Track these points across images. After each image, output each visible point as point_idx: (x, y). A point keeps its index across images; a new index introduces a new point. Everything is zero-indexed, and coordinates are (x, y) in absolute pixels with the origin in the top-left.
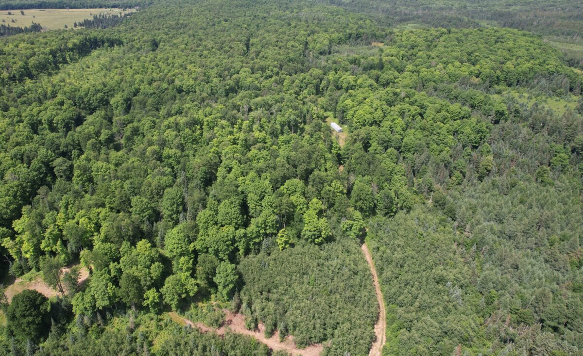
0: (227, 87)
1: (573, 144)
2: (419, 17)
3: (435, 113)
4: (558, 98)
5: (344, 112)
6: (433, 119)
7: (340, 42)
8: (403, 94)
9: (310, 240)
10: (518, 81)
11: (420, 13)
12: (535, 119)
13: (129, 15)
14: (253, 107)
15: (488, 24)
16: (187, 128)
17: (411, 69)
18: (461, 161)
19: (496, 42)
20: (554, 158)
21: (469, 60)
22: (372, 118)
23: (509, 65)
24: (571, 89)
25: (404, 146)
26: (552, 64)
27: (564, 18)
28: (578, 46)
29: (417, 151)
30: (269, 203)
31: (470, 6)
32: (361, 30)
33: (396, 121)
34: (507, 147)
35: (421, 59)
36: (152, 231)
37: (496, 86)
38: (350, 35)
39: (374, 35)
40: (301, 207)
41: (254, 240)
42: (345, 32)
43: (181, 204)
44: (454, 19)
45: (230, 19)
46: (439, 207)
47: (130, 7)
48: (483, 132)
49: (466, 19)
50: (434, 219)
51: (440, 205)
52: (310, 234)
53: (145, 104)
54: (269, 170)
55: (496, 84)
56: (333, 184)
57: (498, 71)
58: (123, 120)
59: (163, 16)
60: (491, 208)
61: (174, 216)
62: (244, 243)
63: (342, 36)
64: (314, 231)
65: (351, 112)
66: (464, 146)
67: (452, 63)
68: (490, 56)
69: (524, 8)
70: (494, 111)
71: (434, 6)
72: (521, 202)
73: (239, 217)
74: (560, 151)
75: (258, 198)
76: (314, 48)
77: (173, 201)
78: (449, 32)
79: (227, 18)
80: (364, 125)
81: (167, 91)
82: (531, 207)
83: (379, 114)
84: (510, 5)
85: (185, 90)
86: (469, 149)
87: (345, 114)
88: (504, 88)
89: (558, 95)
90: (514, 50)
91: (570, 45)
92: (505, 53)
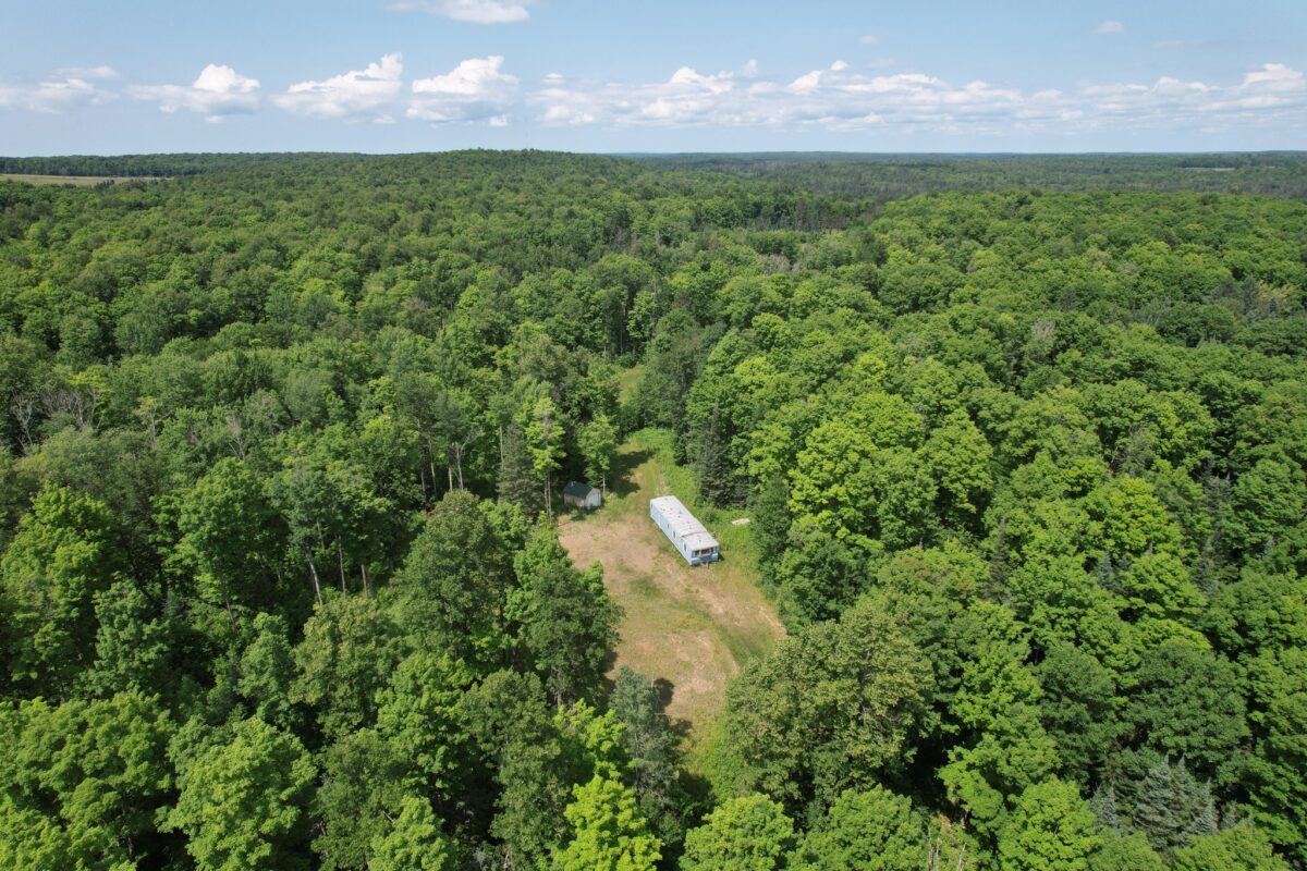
5: (728, 430)
22: (923, 475)
32: (788, 197)
38: (758, 206)
39: (823, 211)
83: (960, 448)
87: (736, 440)
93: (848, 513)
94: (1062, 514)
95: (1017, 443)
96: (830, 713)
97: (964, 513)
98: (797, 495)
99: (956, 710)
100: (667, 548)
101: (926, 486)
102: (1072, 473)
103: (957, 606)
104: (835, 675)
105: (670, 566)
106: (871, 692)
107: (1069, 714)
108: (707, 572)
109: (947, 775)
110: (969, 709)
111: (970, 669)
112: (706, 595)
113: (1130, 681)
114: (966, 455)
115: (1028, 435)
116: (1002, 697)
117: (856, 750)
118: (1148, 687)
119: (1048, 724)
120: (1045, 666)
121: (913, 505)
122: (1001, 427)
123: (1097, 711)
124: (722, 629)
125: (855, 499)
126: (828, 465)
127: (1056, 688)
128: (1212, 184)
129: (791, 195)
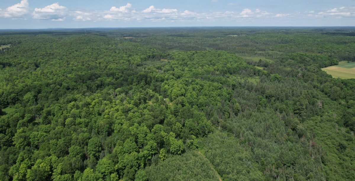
0: (96, 85)
1: (265, 95)
2: (177, 47)
3: (208, 87)
4: (251, 78)
5: (165, 91)
6: (208, 90)
7: (145, 59)
8: (190, 81)
9: (175, 153)
10: (234, 72)
11: (177, 45)
12: (248, 86)
13: (5, 49)
14: (118, 93)
15: (209, 49)
16: (84, 107)
17: (188, 69)
18: (227, 107)
19: (219, 56)
20: (261, 102)
21: (211, 64)
22: (180, 93)
23: (229, 65)
24: (255, 74)
25: (200, 104)
26: (245, 64)
27: (238, 46)
28: (248, 57)
29: (206, 105)
30: (151, 137)
31: (199, 42)
32: (154, 53)
33: (193, 93)
34: (242, 99)
35: (190, 65)
36: (83, 166)
37: (226, 75)
38: (150, 56)
39: (161, 56)
40: (166, 137)
41: (148, 158)
42: (147, 54)
43: (100, 147)
44: (195, 47)
45: (79, 50)
46: (224, 130)
47: (4, 45)
48: (230, 94)
49: (200, 47)
50: (225, 134)
51: (224, 128)
52: (176, 149)
53: (47, 98)
54: (144, 121)
55: (226, 73)
56: (176, 125)
57: (225, 68)
58: (37, 108)
59: (34, 49)
60: (246, 125)
61: (97, 154)
62: (143, 161)
63: (146, 57)
64: (177, 147)
65: (170, 91)
66: (225, 101)
67: (205, 66)
68: (220, 62)
69: (221, 42)
70: (231, 85)
71: (182, 41)
72: (257, 121)
73: (137, 147)
74: (262, 98)
75: (144, 136)
76: (133, 63)
77: (96, 145)
78: (196, 53)
79: (77, 50)
80: (178, 97)
81: (59, 90)
82: (261, 122)
83: (183, 91)
84: (215, 41)
85: (71, 88)
86: (227, 102)
88: (229, 75)
89: (251, 77)
90: (227, 59)
91: (245, 57)
92: (225, 60)
97: (183, 95)
115: (188, 89)
122: (186, 89)
126: (174, 93)
128: (231, 41)
129: (155, 53)
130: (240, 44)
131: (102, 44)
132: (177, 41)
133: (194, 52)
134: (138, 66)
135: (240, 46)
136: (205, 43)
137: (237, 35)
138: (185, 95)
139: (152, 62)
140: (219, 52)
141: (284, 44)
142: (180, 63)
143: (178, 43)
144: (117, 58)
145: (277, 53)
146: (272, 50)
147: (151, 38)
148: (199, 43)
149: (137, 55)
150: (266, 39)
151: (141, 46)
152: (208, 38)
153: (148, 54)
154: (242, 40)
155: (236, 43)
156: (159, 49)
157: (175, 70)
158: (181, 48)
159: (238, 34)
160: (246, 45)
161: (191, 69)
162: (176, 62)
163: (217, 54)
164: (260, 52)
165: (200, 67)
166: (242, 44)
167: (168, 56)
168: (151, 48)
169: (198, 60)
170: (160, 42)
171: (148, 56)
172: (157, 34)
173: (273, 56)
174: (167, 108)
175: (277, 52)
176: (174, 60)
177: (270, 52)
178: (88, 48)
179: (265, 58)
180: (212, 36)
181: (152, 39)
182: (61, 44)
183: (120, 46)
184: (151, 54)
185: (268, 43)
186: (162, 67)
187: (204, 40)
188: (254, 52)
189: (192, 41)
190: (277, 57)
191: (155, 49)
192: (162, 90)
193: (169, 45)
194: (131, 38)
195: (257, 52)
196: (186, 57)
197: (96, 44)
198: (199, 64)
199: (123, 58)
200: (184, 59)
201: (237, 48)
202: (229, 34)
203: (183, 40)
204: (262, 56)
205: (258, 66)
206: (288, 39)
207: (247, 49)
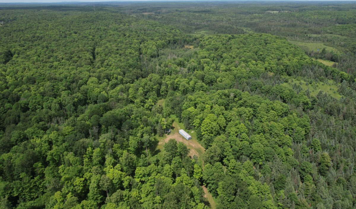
2: (206, 26)
4: (323, 83)
7: (164, 46)
8: (232, 95)
10: (294, 72)
11: (205, 23)
12: (332, 107)
15: (246, 30)
17: (224, 68)
19: (266, 44)
21: (259, 59)
23: (285, 60)
28: (300, 43)
29: (268, 158)
31: (232, 19)
33: (239, 126)
35: (227, 60)
38: (169, 41)
39: (185, 41)
44: (228, 28)
45: (79, 32)
49: (235, 27)
55: (282, 74)
57: (281, 66)
59: (22, 30)
63: (164, 43)
65: (198, 120)
67: (250, 61)
68: (270, 54)
69: (261, 20)
70: (301, 103)
71: (212, 19)
76: (146, 53)
78: (233, 37)
79: (76, 31)
84: (252, 19)
85: (31, 108)
87: (190, 120)
88: (288, 77)
89: (321, 80)
90: (280, 49)
91: (296, 42)
92: (278, 52)
93: (209, 131)
94: (234, 129)
95: (229, 119)
96: (212, 156)
97: (223, 129)
98: (202, 130)
99: (224, 154)
100: (183, 138)
101: (218, 127)
102: (235, 123)
103: (223, 143)
104: (212, 153)
105: (185, 140)
106: (216, 154)
107: (235, 153)
108: (190, 141)
109: (224, 161)
110: (225, 154)
111: (225, 150)
112: (191, 144)
113: (241, 148)
114: (223, 122)
115: (230, 118)
116: (228, 152)
117: (215, 159)
118: (243, 149)
119: (233, 154)
120: (233, 148)
121: (217, 130)
122: (227, 117)
123: (238, 152)
124: (195, 148)
125: (210, 130)
126: (206, 126)
127: (233, 150)
128: (272, 19)
129: (177, 36)
130: (284, 24)
131: (112, 23)
132: (205, 18)
133: (230, 36)
134: (152, 57)
135: (285, 26)
136: (241, 21)
137: (277, 11)
138: (226, 130)
139: (173, 51)
140: (264, 36)
141: (346, 25)
142: (212, 55)
143: (207, 21)
144: (124, 46)
145: (338, 38)
146: (331, 33)
147: (174, 14)
148: (233, 21)
149: (152, 40)
150: (316, 17)
151: (160, 25)
152: (244, 15)
153: (167, 38)
154: (286, 18)
155: (279, 21)
156: (184, 30)
157: (205, 69)
158: (212, 28)
159: (279, 10)
160: (294, 26)
161: (229, 66)
162: (206, 54)
163: (261, 39)
164: (315, 35)
165: (243, 64)
166: (287, 24)
167: (194, 41)
168: (173, 29)
169: (238, 51)
170: (185, 19)
171: (167, 41)
172: (181, 9)
173: (334, 42)
174: (193, 172)
175: (338, 36)
176: (203, 50)
177: (329, 36)
178: (92, 28)
179: (323, 44)
180: (247, 12)
181: (175, 16)
182: (59, 22)
183: (134, 24)
184: (172, 39)
185: (321, 23)
186: (186, 63)
187: (239, 17)
188: (307, 36)
189: (225, 19)
190: (340, 44)
191: (177, 31)
192: (184, 116)
193: (196, 23)
194: (150, 14)
195: (311, 36)
196: (219, 44)
197: (104, 23)
198: (240, 58)
199: (132, 46)
200: (217, 47)
201: (283, 28)
202: (268, 10)
203: (213, 17)
204: (319, 42)
205: (321, 58)
206: (346, 17)
207: (297, 31)
